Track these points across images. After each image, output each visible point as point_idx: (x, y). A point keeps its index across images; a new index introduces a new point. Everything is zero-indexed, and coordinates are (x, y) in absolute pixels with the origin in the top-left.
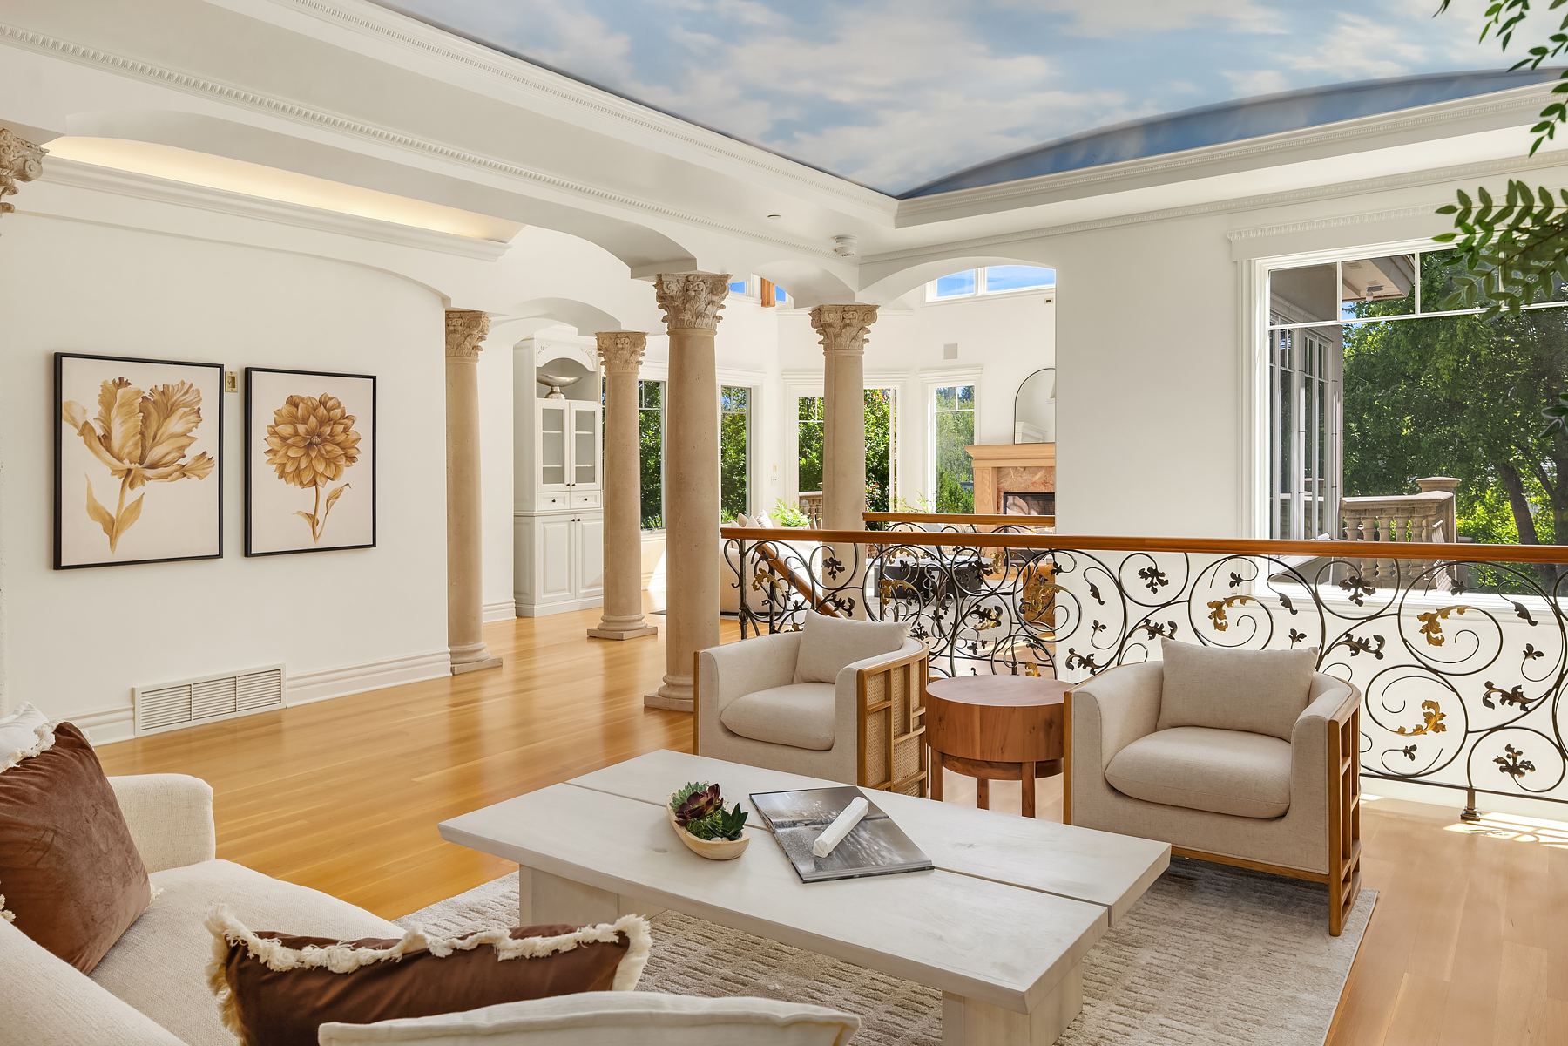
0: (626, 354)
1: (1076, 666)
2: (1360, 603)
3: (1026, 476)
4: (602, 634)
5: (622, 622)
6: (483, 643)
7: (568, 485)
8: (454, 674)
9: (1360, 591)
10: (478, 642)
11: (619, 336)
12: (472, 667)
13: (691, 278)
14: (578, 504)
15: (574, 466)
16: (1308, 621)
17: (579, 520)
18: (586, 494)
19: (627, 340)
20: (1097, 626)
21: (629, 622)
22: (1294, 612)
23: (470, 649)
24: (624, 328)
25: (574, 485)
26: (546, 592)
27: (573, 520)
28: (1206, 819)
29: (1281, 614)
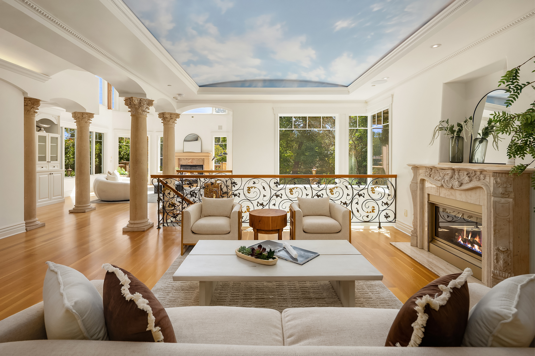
0: (86, 120)
1: (259, 206)
2: (319, 187)
3: (187, 161)
4: (76, 211)
5: (84, 206)
6: (37, 219)
7: (48, 162)
8: (27, 231)
9: (319, 185)
10: (36, 218)
11: (84, 114)
12: (34, 227)
13: (142, 100)
14: (51, 168)
15: (50, 155)
16: (309, 192)
17: (52, 174)
18: (54, 165)
19: (87, 115)
20: (264, 196)
21: (87, 206)
22: (306, 190)
23: (31, 221)
24: (87, 111)
25: (50, 162)
26: (40, 199)
27: (50, 174)
28: (325, 235)
29: (304, 190)
